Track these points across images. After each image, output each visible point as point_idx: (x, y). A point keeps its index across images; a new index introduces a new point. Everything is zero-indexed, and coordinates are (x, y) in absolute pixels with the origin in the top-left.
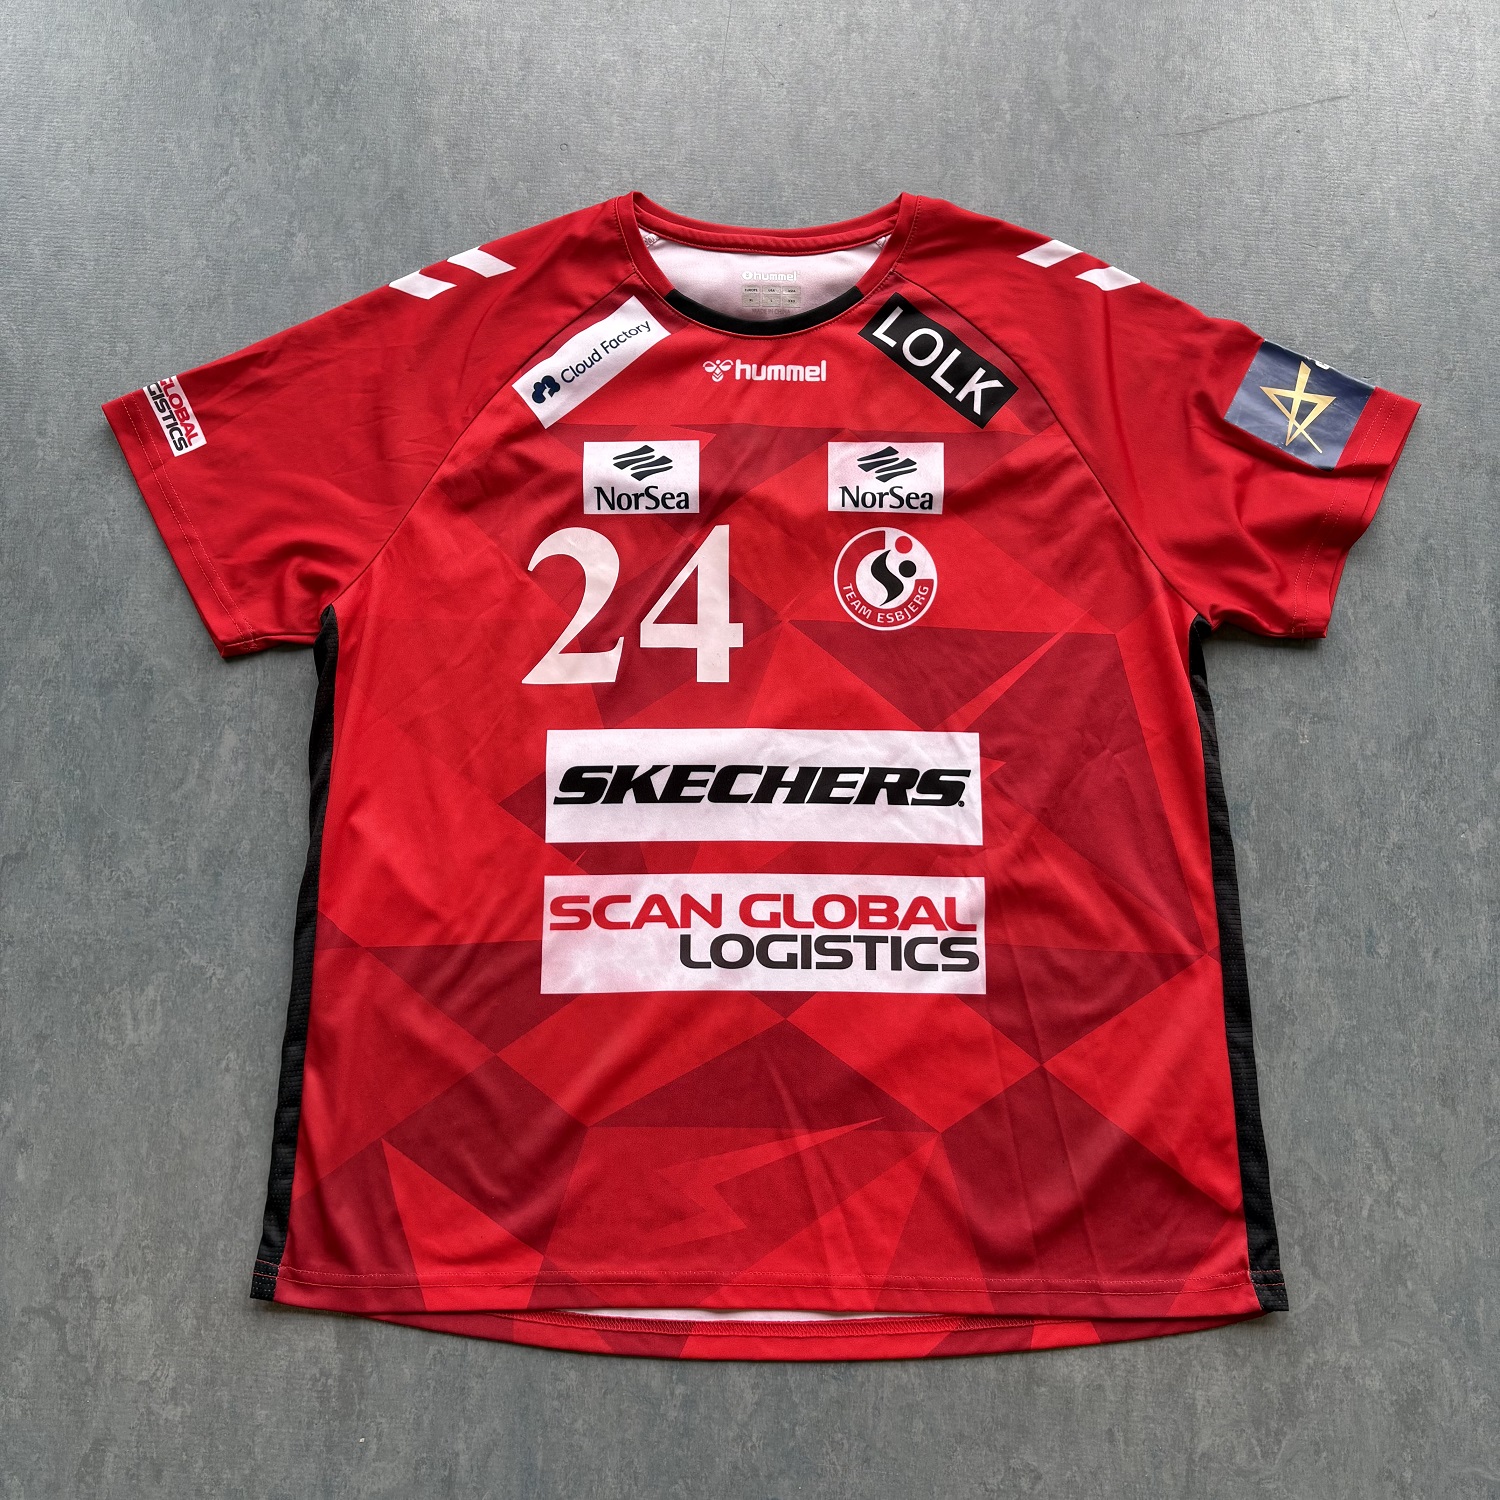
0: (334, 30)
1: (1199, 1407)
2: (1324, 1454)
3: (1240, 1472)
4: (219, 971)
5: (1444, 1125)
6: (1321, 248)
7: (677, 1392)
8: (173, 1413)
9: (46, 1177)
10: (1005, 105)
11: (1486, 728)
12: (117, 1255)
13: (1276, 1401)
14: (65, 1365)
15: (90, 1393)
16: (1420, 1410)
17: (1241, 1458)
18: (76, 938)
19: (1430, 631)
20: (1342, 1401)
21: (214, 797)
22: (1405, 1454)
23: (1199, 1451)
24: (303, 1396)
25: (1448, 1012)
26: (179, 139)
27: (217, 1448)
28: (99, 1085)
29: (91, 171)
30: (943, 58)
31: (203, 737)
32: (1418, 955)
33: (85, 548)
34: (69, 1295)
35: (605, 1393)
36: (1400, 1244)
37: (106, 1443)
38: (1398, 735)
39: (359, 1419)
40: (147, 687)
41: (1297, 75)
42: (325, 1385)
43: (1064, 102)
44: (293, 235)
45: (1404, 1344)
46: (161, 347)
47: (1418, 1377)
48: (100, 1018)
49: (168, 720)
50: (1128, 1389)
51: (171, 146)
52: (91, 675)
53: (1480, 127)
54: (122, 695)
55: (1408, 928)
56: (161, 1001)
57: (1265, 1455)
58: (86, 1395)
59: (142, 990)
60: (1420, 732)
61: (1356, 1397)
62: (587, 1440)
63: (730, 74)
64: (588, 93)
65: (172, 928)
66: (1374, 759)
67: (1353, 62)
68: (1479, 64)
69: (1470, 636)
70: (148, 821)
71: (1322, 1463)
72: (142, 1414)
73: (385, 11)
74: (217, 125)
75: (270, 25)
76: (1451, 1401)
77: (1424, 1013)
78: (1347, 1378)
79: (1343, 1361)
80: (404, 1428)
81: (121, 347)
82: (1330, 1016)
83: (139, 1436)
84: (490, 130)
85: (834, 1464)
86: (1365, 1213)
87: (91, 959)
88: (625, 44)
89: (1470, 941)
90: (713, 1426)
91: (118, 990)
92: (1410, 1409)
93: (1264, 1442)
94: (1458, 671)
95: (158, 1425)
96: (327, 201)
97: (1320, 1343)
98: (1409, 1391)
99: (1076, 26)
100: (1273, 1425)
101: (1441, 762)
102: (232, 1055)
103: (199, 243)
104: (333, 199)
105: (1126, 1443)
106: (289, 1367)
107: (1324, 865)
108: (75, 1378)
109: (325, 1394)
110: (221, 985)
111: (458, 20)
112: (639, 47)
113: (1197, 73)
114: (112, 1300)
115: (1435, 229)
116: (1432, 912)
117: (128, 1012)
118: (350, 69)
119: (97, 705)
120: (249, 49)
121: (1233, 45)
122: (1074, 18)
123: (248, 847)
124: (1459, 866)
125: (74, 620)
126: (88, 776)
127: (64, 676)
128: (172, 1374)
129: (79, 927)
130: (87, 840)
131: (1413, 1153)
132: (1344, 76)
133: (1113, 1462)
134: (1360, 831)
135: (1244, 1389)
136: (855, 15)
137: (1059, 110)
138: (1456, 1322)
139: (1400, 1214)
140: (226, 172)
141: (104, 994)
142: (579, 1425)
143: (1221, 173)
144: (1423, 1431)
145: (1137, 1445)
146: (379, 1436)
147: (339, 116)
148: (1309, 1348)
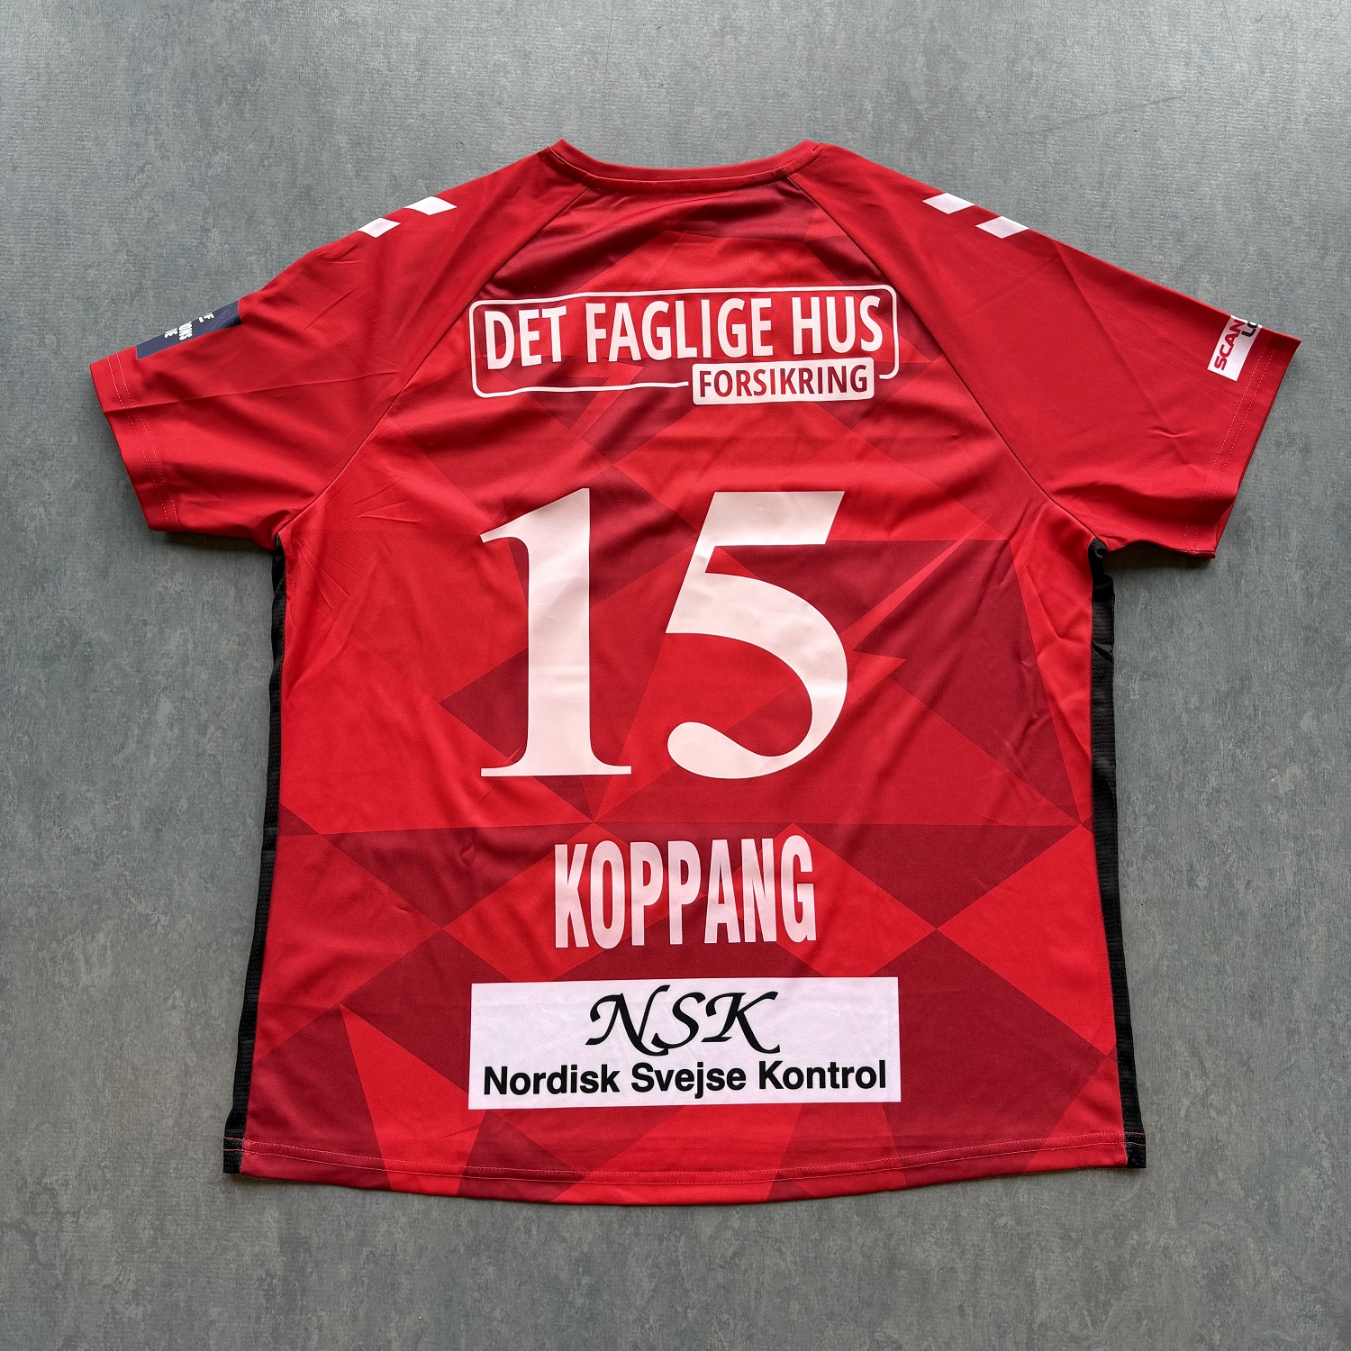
0: (240, 32)
1: (1038, 1284)
2: (1145, 1322)
3: (1073, 1339)
4: (163, 918)
5: (1252, 1035)
6: (1155, 241)
7: (583, 1282)
8: (135, 1312)
9: (12, 1107)
10: (868, 105)
11: (1296, 683)
12: (80, 1175)
13: (1104, 1277)
14: (36, 1272)
15: (60, 1297)
16: (1228, 1282)
17: (1074, 1327)
18: (30, 891)
19: (1247, 596)
20: (1160, 1276)
21: (153, 760)
22: (1214, 1320)
23: (1038, 1321)
24: (251, 1295)
25: (1258, 936)
26: (97, 139)
27: (176, 1341)
28: (57, 1023)
29: (14, 169)
30: (811, 60)
31: (141, 705)
32: (1232, 887)
33: (24, 530)
34: (38, 1211)
35: (520, 1285)
36: (1212, 1139)
37: (76, 1339)
38: (1218, 691)
39: (301, 1313)
40: (87, 659)
41: (1135, 76)
42: (270, 1284)
43: (922, 103)
44: (208, 230)
45: (1214, 1226)
46: (87, 339)
47: (1227, 1254)
48: (55, 962)
49: (108, 689)
50: (977, 1268)
51: (89, 144)
52: (34, 648)
53: (1300, 127)
54: (64, 667)
55: (1224, 863)
56: (111, 947)
57: (1094, 1324)
58: (56, 1298)
59: (93, 937)
60: (1237, 687)
61: (1173, 1273)
62: (504, 1326)
63: (613, 76)
64: (481, 94)
65: (119, 880)
66: (1196, 712)
67: (1187, 64)
68: (1300, 66)
69: (1283, 599)
70: (93, 783)
71: (1144, 1329)
72: (108, 1314)
73: (288, 13)
74: (132, 124)
75: (179, 26)
76: (1255, 1274)
77: (1236, 938)
78: (1165, 1256)
79: (1162, 1241)
80: (342, 1320)
81: (50, 339)
82: (1155, 942)
83: (106, 1332)
84: (390, 129)
85: (721, 1341)
86: (1183, 1113)
87: (45, 909)
88: (515, 46)
89: (1278, 873)
90: (615, 1311)
91: (71, 937)
92: (1220, 1281)
93: (1094, 1312)
94: (1272, 632)
95: (122, 1323)
96: (238, 197)
97: (1143, 1227)
98: (1218, 1266)
99: (933, 30)
100: (1102, 1298)
101: (1255, 715)
102: (177, 994)
103: (119, 239)
104: (244, 196)
105: (975, 1318)
106: (237, 1270)
107: (1151, 808)
108: (46, 1283)
109: (271, 1293)
110: (165, 930)
111: (356, 23)
112: (528, 48)
113: (1044, 75)
114: (76, 1214)
115: (1258, 223)
116: (1245, 849)
117: (81, 957)
118: (256, 69)
119: (41, 677)
120: (159, 50)
121: (1077, 49)
122: (931, 21)
123: (186, 805)
124: (1270, 807)
125: (17, 597)
126: (35, 743)
127: (9, 649)
128: (133, 1278)
129: (33, 881)
130: (37, 801)
131: (1225, 1061)
132: (1178, 76)
133: (963, 1333)
134: (1183, 777)
135: (1077, 1266)
136: (729, 18)
137: (918, 110)
138: (1260, 1206)
139: (1213, 1114)
140: (142, 170)
141: (59, 942)
142: (497, 1313)
143: (1065, 171)
144: (1230, 1301)
145: (984, 1317)
146: (320, 1328)
147: (247, 115)
148: (1133, 1232)
